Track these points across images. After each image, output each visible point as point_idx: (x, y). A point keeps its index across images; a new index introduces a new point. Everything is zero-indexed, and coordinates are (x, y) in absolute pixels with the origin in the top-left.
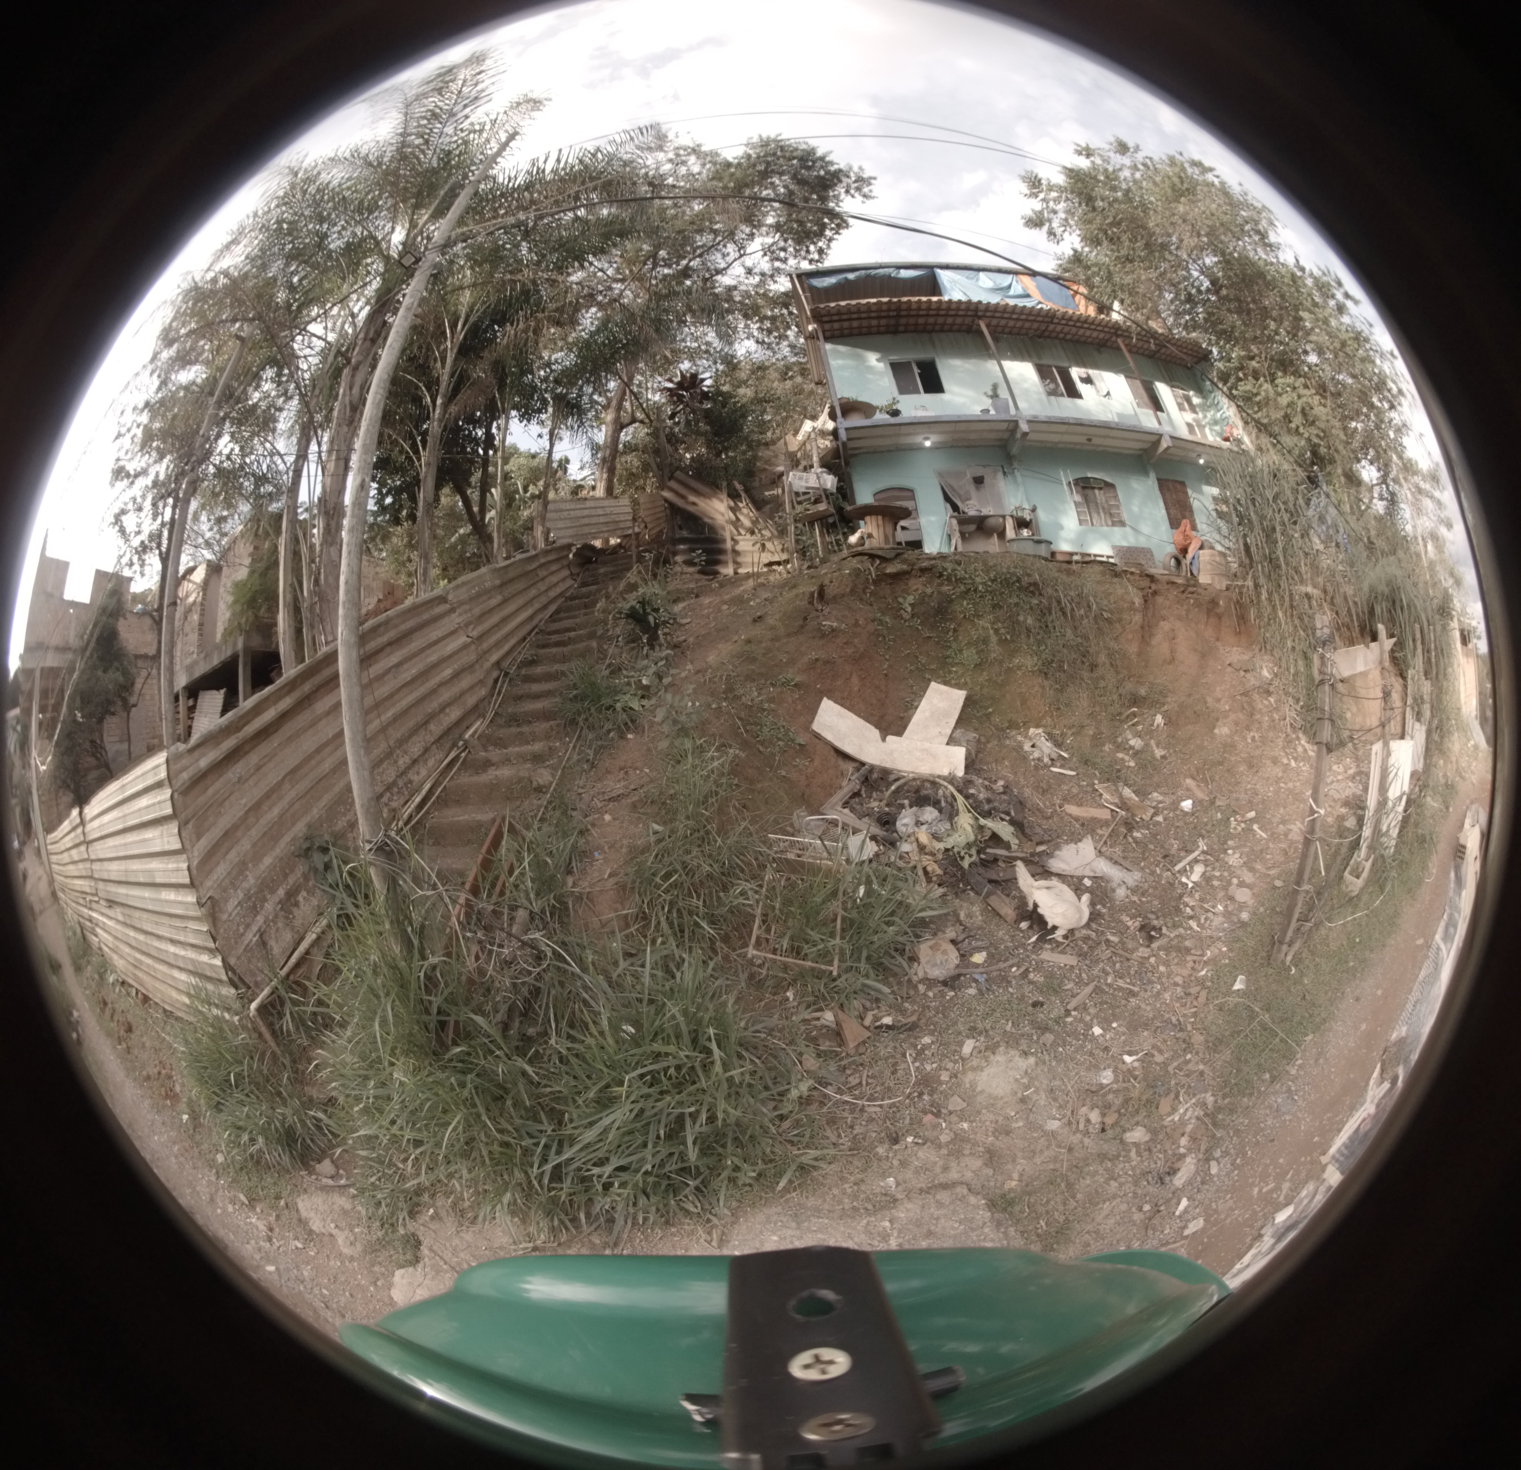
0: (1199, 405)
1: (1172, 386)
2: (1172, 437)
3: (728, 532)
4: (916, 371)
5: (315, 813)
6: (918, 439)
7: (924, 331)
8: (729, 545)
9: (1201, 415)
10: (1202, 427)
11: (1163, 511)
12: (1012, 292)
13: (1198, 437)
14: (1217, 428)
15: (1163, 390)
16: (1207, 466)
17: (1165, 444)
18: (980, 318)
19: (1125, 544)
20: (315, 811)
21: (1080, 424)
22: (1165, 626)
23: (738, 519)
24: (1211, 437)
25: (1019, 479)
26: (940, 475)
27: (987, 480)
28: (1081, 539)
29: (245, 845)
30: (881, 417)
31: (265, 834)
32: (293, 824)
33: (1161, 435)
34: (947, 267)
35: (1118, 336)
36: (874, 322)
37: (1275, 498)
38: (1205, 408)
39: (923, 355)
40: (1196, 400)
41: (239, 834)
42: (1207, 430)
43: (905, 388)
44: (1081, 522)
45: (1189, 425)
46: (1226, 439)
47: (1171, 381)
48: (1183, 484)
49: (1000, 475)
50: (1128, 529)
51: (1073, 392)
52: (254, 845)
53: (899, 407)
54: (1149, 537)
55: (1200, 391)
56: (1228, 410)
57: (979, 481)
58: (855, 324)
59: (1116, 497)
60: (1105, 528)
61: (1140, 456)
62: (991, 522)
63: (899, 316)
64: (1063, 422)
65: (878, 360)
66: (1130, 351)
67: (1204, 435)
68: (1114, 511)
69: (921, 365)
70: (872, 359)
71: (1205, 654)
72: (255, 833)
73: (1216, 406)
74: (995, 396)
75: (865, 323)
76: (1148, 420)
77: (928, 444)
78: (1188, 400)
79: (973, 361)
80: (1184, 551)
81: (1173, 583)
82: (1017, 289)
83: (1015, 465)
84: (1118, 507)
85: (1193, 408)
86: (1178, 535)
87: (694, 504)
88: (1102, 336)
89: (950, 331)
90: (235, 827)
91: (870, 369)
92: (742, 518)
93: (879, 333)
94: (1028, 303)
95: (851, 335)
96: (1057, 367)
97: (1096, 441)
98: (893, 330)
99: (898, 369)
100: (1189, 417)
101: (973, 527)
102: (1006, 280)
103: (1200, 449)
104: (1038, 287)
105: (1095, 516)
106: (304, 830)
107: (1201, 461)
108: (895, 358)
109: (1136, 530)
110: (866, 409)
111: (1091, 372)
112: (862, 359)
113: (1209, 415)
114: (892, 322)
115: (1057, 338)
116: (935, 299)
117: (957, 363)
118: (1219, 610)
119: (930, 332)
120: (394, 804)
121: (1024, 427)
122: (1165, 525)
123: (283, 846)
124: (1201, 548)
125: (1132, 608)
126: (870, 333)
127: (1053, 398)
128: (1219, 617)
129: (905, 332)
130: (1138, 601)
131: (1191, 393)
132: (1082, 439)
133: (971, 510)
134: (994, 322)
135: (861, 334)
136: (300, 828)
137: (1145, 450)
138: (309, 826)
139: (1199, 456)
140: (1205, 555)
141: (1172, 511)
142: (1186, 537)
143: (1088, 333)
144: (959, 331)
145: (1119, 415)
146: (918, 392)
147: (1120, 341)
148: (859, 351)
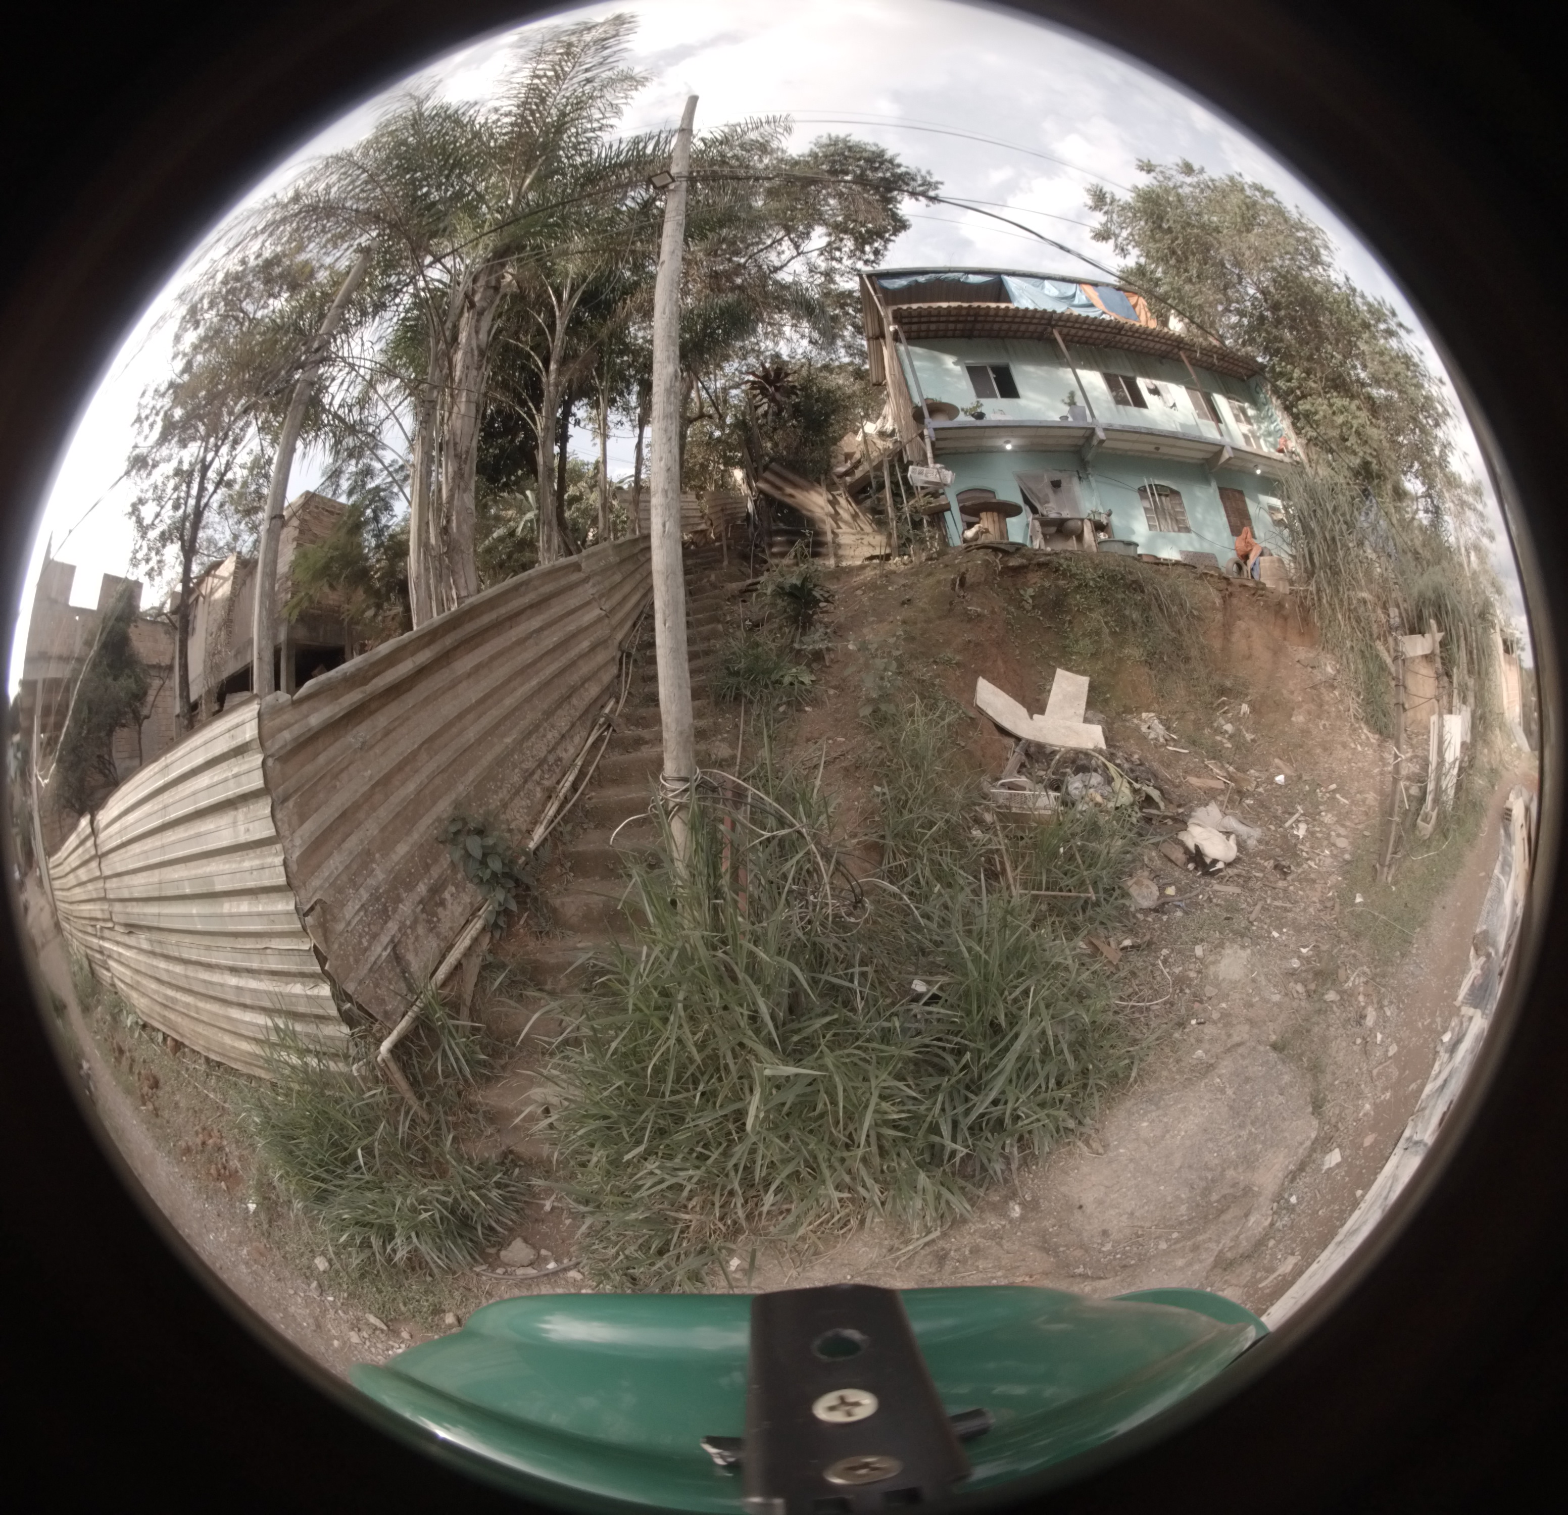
0: (1255, 417)
1: (1229, 398)
2: (1233, 449)
3: (828, 525)
4: (992, 376)
5: (461, 789)
6: (999, 442)
7: (997, 337)
8: (829, 537)
9: (1255, 427)
10: (1257, 438)
11: (1225, 519)
12: (1076, 302)
13: (1254, 448)
14: (1271, 439)
15: (1220, 401)
16: (1262, 477)
17: (1227, 454)
18: (1053, 326)
19: (1191, 549)
20: (461, 787)
21: (1151, 433)
22: (1241, 625)
23: (837, 513)
24: (1265, 449)
25: (1094, 484)
26: (1020, 478)
27: (1064, 484)
28: (1151, 541)
29: (370, 829)
30: (963, 419)
31: (398, 815)
32: (434, 803)
33: (1223, 447)
34: (1013, 274)
35: (1180, 349)
36: (951, 326)
37: (1335, 509)
38: (1259, 420)
39: (998, 360)
40: (1251, 412)
41: (361, 815)
42: (1262, 441)
43: (982, 391)
44: (1151, 527)
45: (1245, 436)
46: (1281, 451)
47: (1228, 394)
48: (1241, 493)
49: (1075, 480)
50: (1193, 535)
51: (1139, 402)
52: (383, 829)
53: (983, 410)
54: (1212, 543)
55: (1254, 403)
56: (1283, 422)
57: (1056, 485)
58: (933, 327)
59: (1181, 504)
60: (1173, 534)
61: (1202, 465)
62: (1071, 524)
63: (976, 321)
64: (1136, 432)
65: (955, 363)
66: (1193, 365)
67: (1259, 447)
68: (1180, 517)
69: (995, 369)
70: (949, 361)
71: (1277, 651)
72: (384, 813)
73: (1270, 418)
74: (1072, 403)
75: (942, 326)
76: (1209, 431)
77: (1009, 447)
78: (1244, 411)
79: (1045, 368)
80: (1246, 557)
81: (1245, 586)
82: (1081, 299)
83: (1090, 470)
84: (1183, 513)
85: (1248, 420)
86: (1239, 542)
87: (792, 496)
88: (1164, 348)
89: (1022, 337)
90: (356, 807)
91: (948, 372)
92: (841, 511)
93: (954, 337)
94: (1092, 313)
95: (927, 337)
96: (1124, 378)
97: (1163, 450)
98: (968, 335)
99: (975, 373)
100: (1245, 428)
101: (1053, 530)
102: (1070, 289)
103: (1257, 460)
104: (1101, 297)
105: (1163, 522)
106: (450, 810)
107: (1258, 472)
108: (971, 362)
109: (1200, 537)
110: (949, 410)
111: (1159, 383)
112: (940, 363)
113: (1263, 426)
114: (969, 326)
115: (1122, 348)
116: (1003, 305)
117: (1030, 369)
118: (1285, 613)
119: (1003, 338)
120: (547, 783)
121: (1101, 434)
122: (1226, 532)
123: (424, 829)
124: (1262, 554)
125: (1214, 608)
126: (945, 337)
127: (1121, 407)
128: (1285, 618)
129: (980, 337)
130: (1218, 602)
131: (1246, 405)
132: (1151, 448)
133: (1052, 511)
134: (1065, 331)
135: (936, 337)
136: (443, 807)
137: (1207, 460)
138: (457, 805)
139: (1256, 467)
140: (1265, 561)
141: (1233, 519)
142: (1248, 544)
143: (1152, 345)
144: (1031, 338)
145: (1182, 425)
146: (995, 396)
147: (1182, 354)
148: (936, 353)
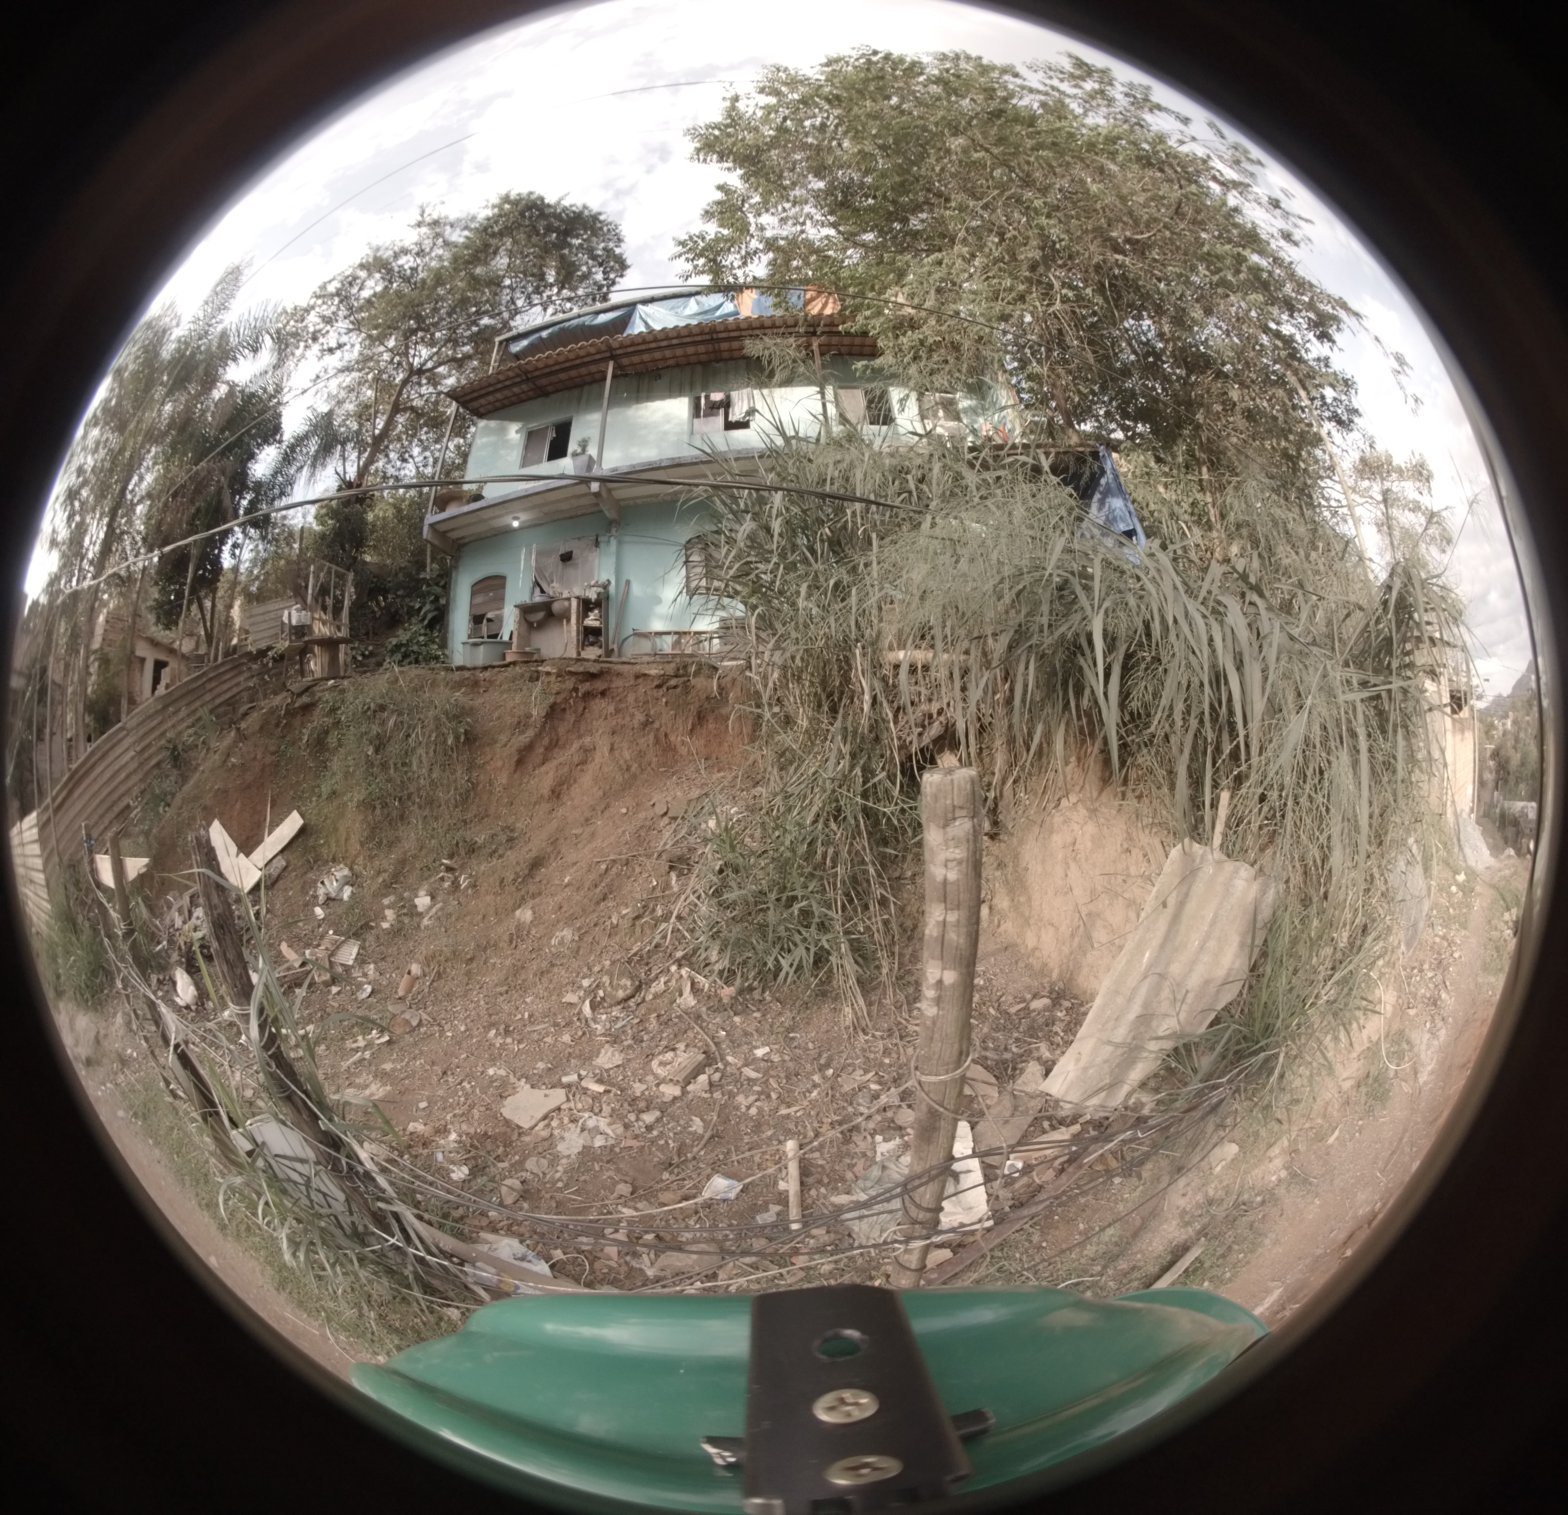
4: (551, 435)
6: (506, 521)
25: (614, 548)
27: (575, 555)
36: (516, 390)
43: (530, 455)
49: (592, 547)
57: (567, 558)
63: (531, 378)
65: (518, 431)
70: (514, 432)
77: (516, 524)
83: (614, 530)
91: (507, 443)
98: (542, 393)
99: (532, 437)
101: (541, 615)
102: (718, 300)
108: (533, 425)
112: (504, 433)
117: (592, 416)
121: (593, 486)
126: (523, 401)
129: (556, 391)
135: (513, 404)
146: (540, 461)
148: (506, 423)
